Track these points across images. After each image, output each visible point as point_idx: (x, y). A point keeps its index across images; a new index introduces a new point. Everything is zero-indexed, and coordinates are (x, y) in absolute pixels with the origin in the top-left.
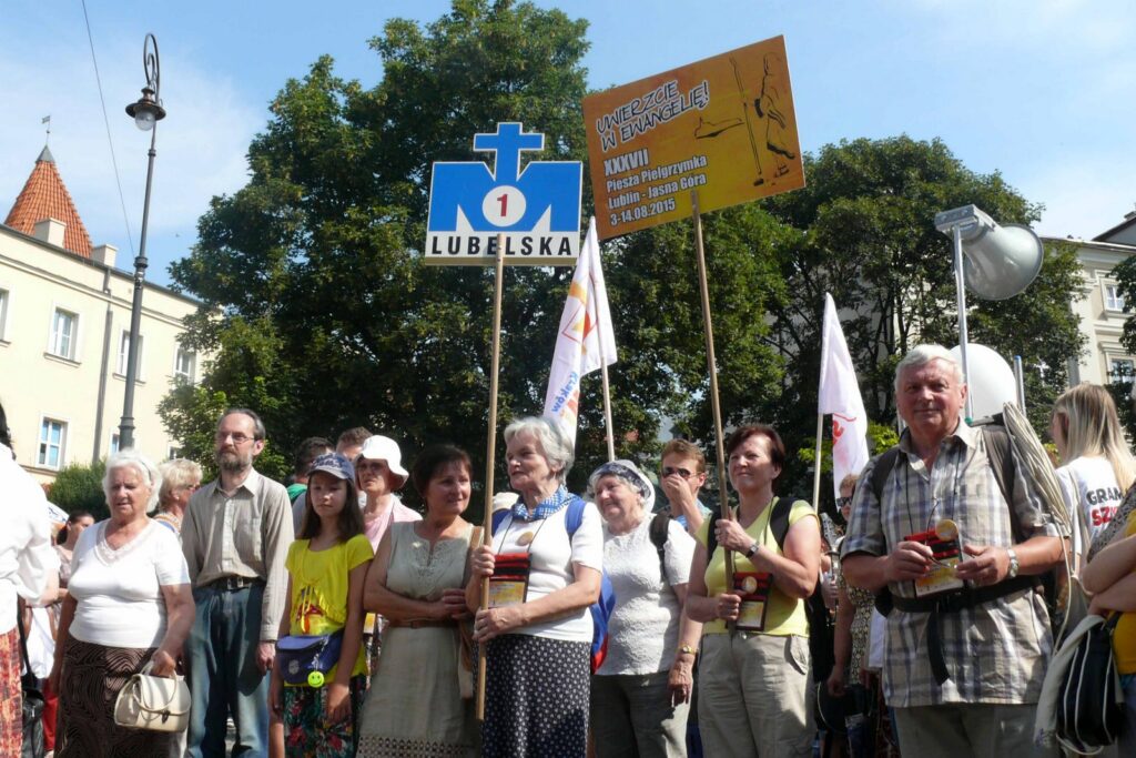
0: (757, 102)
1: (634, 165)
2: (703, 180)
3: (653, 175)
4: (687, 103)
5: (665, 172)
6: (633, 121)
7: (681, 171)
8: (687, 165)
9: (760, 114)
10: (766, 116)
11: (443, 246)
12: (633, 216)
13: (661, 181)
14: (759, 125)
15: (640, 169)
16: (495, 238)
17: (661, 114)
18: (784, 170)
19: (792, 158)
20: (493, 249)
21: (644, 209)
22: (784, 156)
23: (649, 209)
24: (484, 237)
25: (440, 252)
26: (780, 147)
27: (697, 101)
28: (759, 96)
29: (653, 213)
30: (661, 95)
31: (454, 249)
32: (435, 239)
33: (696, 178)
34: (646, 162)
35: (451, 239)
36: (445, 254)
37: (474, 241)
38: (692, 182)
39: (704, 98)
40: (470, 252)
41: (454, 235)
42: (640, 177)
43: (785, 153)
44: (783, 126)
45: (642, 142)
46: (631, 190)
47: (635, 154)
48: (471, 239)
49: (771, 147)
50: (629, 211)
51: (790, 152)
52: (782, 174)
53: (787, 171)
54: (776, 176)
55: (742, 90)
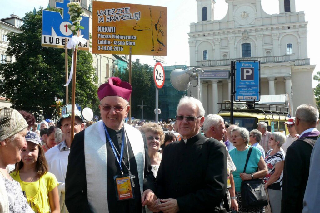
0: (156, 25)
1: (110, 31)
2: (134, 44)
3: (116, 37)
4: (132, 17)
5: (121, 37)
6: (112, 16)
7: (127, 39)
8: (129, 37)
9: (156, 29)
10: (158, 31)
11: (47, 40)
12: (107, 49)
13: (119, 40)
14: (156, 33)
15: (112, 33)
16: (64, 39)
17: (122, 17)
18: (161, 49)
19: (164, 46)
20: (64, 43)
21: (111, 48)
22: (162, 45)
23: (113, 48)
24: (61, 38)
25: (47, 42)
26: (161, 41)
27: (136, 17)
28: (157, 23)
29: (114, 50)
30: (124, 10)
31: (51, 42)
32: (45, 38)
33: (132, 43)
34: (115, 32)
35: (50, 38)
36: (48, 43)
37: (58, 40)
38: (130, 43)
39: (139, 17)
40: (57, 43)
41: (51, 37)
42: (111, 36)
43: (162, 44)
44: (163, 35)
45: (114, 24)
46: (108, 40)
47: (111, 27)
48: (57, 39)
49: (158, 41)
50: (105, 47)
51: (164, 44)
52: (160, 50)
53: (162, 50)
54: (158, 50)
55: (151, 19)
